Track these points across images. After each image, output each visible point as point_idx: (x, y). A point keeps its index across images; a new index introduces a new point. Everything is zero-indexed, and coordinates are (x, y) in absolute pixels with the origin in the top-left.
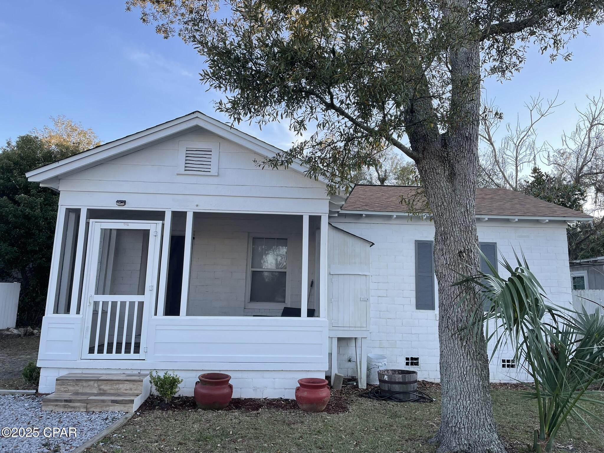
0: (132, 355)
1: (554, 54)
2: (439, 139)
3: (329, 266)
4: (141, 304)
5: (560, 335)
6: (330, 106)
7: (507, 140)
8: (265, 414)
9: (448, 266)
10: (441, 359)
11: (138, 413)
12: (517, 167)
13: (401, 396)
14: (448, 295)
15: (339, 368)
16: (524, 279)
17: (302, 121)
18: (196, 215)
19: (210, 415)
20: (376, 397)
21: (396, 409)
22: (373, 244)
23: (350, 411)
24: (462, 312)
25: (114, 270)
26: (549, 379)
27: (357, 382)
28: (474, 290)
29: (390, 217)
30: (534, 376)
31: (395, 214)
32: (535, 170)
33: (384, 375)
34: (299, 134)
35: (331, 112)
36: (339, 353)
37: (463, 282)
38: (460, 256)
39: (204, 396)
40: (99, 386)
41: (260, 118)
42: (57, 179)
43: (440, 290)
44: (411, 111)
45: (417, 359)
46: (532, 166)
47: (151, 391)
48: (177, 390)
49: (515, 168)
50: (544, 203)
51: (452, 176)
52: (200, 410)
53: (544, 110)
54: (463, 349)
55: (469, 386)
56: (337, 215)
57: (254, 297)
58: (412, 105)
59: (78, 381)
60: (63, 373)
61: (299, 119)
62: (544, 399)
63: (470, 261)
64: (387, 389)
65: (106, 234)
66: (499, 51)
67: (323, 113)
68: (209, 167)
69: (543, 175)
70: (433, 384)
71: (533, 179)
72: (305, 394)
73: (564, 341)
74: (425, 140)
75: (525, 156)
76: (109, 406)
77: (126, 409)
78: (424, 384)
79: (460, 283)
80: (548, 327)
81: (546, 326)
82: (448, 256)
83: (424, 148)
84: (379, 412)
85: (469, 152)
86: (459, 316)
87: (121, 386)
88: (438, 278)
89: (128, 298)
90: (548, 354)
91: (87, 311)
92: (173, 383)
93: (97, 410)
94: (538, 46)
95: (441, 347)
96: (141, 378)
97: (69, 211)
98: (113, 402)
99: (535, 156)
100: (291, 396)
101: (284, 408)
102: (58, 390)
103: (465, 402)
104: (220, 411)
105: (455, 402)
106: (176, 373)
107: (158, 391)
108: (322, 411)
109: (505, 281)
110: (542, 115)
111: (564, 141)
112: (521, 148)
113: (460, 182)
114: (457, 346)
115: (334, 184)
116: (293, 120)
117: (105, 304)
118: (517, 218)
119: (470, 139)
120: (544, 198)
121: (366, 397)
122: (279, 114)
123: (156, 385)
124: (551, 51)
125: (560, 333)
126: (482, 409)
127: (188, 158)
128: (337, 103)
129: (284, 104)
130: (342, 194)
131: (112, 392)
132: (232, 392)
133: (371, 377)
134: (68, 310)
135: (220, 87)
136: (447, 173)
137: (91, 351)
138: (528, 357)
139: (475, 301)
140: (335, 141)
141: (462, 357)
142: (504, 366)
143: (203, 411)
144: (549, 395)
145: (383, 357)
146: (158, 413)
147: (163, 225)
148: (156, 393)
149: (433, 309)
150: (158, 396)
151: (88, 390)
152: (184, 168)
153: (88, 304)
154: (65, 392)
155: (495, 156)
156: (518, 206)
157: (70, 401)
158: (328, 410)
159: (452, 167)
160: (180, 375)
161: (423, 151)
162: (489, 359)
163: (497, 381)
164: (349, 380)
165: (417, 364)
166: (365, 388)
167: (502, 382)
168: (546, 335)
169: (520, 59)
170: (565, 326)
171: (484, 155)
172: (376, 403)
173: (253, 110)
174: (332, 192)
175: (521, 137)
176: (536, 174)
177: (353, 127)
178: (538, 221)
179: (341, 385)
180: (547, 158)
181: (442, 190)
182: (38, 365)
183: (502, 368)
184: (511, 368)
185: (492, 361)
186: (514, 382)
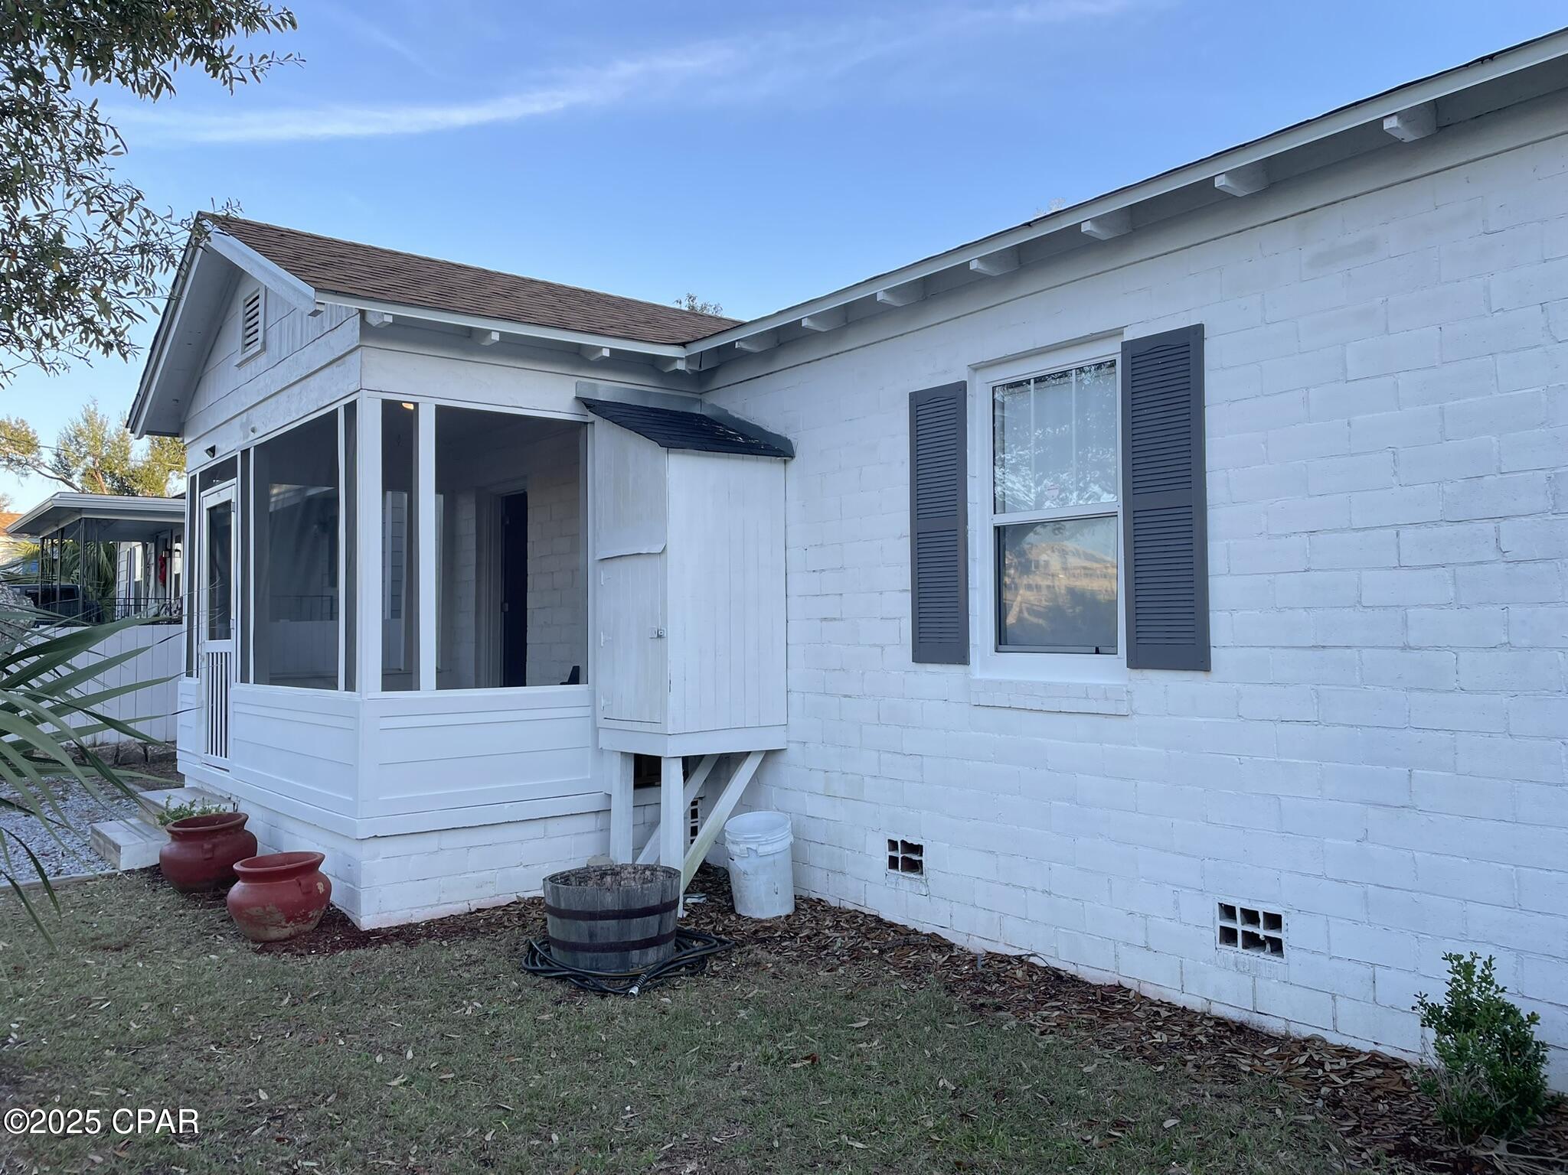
45: (918, 849)
142: (1228, 935)
149: (962, 657)
153: (202, 658)
165: (918, 868)
183: (1219, 946)
184: (1262, 954)
185: (1176, 903)
186: (1275, 1026)
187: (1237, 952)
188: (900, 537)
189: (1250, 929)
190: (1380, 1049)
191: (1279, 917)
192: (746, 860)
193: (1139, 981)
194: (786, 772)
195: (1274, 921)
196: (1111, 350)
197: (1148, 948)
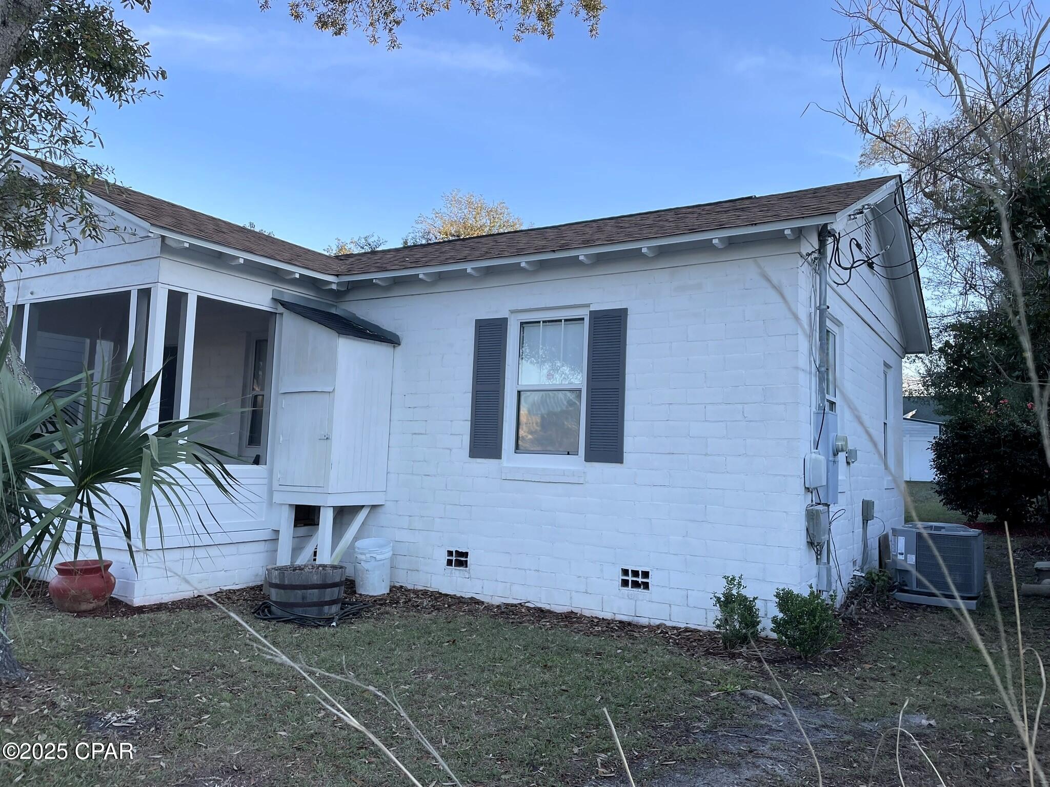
31: (420, 272)
45: (466, 555)
118: (645, 246)
142: (625, 583)
149: (498, 456)
165: (465, 564)
167: (618, 618)
183: (620, 588)
184: (640, 590)
185: (602, 571)
186: (644, 621)
187: (629, 590)
188: (465, 393)
189: (635, 579)
190: (688, 625)
191: (648, 572)
192: (368, 563)
193: (582, 609)
194: (382, 517)
195: (646, 574)
196: (584, 313)
197: (587, 593)
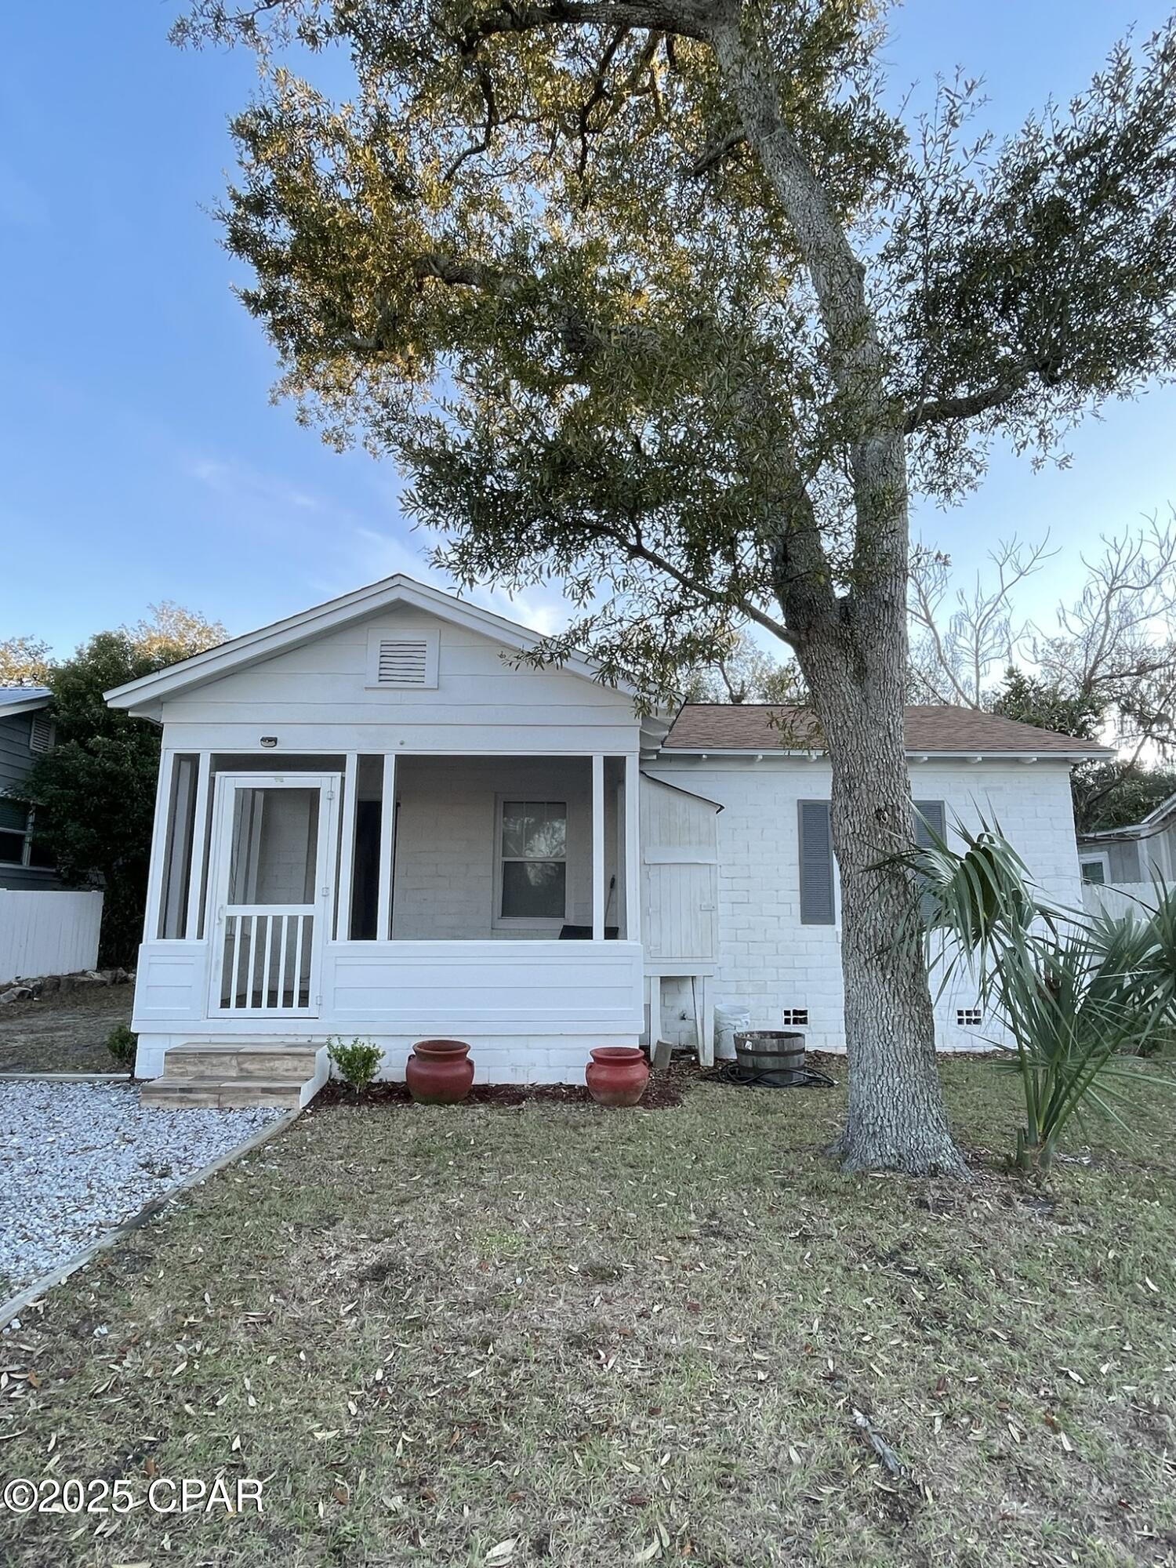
0: (296, 1009)
1: (1040, 458)
2: (837, 606)
3: (642, 849)
4: (309, 921)
5: (1062, 959)
6: (637, 551)
7: (961, 618)
8: (532, 1111)
9: (857, 836)
10: (847, 1006)
11: (309, 1111)
12: (977, 667)
13: (777, 1078)
14: (858, 890)
15: (665, 1031)
16: (994, 854)
17: (586, 582)
18: (401, 760)
19: (435, 1112)
20: (731, 1079)
21: (768, 1099)
22: (722, 807)
23: (685, 1103)
24: (884, 918)
25: (262, 864)
26: (1042, 1035)
27: (697, 1056)
28: (905, 879)
29: (752, 758)
30: (1014, 1030)
31: (760, 754)
32: (1011, 673)
33: (745, 1041)
34: (582, 605)
35: (638, 561)
36: (663, 1005)
37: (885, 863)
38: (878, 818)
39: (421, 1079)
40: (239, 1064)
41: (507, 579)
42: (158, 702)
43: (843, 881)
44: (783, 558)
45: (804, 1013)
46: (1007, 665)
47: (331, 1073)
48: (376, 1070)
49: (974, 669)
50: (1029, 730)
51: (861, 673)
52: (417, 1104)
53: (1024, 564)
54: (887, 986)
55: (898, 1051)
56: (655, 757)
57: (509, 908)
58: (785, 546)
59: (203, 1056)
60: (177, 1043)
61: (582, 578)
62: (1035, 1072)
63: (896, 826)
64: (750, 1065)
65: (246, 798)
66: (939, 454)
67: (624, 566)
68: (422, 673)
69: (1025, 681)
70: (834, 1055)
71: (1008, 689)
72: (603, 1075)
73: (1068, 967)
74: (811, 610)
75: (993, 646)
76: (256, 1098)
77: (287, 1104)
78: (818, 1056)
79: (878, 867)
80: (1041, 944)
81: (1037, 941)
82: (856, 819)
83: (810, 623)
84: (736, 1106)
85: (890, 628)
86: (878, 926)
87: (277, 1064)
88: (838, 860)
89: (285, 911)
90: (1040, 991)
91: (216, 934)
92: (369, 1058)
93: (237, 1106)
94: (1010, 441)
95: (846, 984)
96: (313, 1050)
97: (180, 758)
98: (265, 1090)
99: (1010, 648)
100: (580, 1080)
101: (566, 1099)
102: (169, 1072)
103: (890, 1081)
104: (453, 1106)
105: (873, 1081)
106: (373, 1041)
107: (343, 1072)
108: (634, 1105)
109: (960, 859)
110: (1022, 574)
111: (1062, 620)
112: (985, 634)
113: (876, 684)
114: (874, 980)
115: (648, 696)
116: (570, 581)
117: (246, 920)
118: (979, 756)
119: (892, 605)
120: (1029, 721)
121: (712, 1080)
122: (545, 570)
123: (339, 1061)
124: (1032, 451)
125: (1063, 953)
126: (922, 1093)
127: (384, 659)
128: (647, 544)
129: (551, 551)
130: (660, 717)
131: (262, 1073)
132: (473, 1072)
133: (723, 1046)
134: (182, 934)
135: (437, 522)
136: (851, 668)
137: (225, 1003)
138: (1004, 999)
139: (906, 900)
140: (648, 616)
141: (884, 1000)
142: (960, 1022)
143: (423, 1107)
144: (1043, 1065)
145: (744, 1011)
146: (344, 1110)
147: (343, 779)
148: (340, 1076)
149: (831, 921)
150: (342, 1081)
151: (220, 1072)
152: (377, 678)
153: (217, 921)
154: (182, 1074)
155: (939, 648)
156: (980, 735)
157: (190, 1090)
158: (645, 1103)
159: (860, 657)
160: (380, 1045)
161: (807, 630)
162: (933, 1003)
163: (949, 1050)
164: (683, 1052)
165: (804, 1021)
166: (712, 1065)
167: (958, 1050)
168: (1037, 959)
169: (978, 468)
170: (1070, 942)
171: (919, 649)
172: (733, 1091)
173: (497, 565)
174: (644, 709)
175: (985, 613)
176: (1013, 680)
177: (679, 589)
178: (1017, 761)
179: (669, 1060)
180: (1031, 649)
181: (844, 699)
182: (133, 1030)
183: (957, 1026)
184: (974, 1025)
185: (941, 1014)
187: (965, 1026)
188: (791, 865)
189: (969, 1017)
191: (980, 1011)
